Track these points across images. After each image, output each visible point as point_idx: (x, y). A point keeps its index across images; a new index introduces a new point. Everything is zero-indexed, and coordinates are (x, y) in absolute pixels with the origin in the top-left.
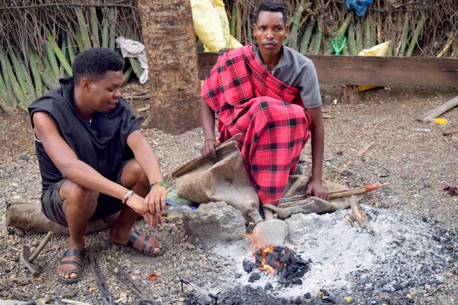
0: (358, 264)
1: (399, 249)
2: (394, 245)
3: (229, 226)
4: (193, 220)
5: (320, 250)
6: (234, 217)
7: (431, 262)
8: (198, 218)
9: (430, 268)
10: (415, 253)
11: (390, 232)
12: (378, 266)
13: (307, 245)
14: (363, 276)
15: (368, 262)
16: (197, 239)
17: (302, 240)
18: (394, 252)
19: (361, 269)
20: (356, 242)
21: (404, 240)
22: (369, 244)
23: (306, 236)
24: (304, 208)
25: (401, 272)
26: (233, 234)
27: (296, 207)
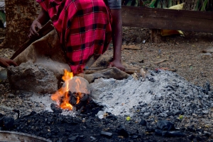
0: (140, 101)
1: (173, 91)
2: (169, 88)
3: (43, 80)
4: (14, 74)
5: (114, 100)
6: (47, 74)
7: (199, 103)
8: (19, 72)
9: (198, 107)
10: (186, 96)
11: (166, 80)
12: (155, 101)
13: (104, 98)
14: (144, 109)
15: (148, 99)
16: (18, 91)
17: (101, 96)
18: (169, 93)
19: (142, 104)
20: (140, 88)
21: (178, 86)
22: (149, 88)
23: (105, 93)
24: (104, 74)
25: (173, 105)
26: (46, 87)
27: (99, 74)
